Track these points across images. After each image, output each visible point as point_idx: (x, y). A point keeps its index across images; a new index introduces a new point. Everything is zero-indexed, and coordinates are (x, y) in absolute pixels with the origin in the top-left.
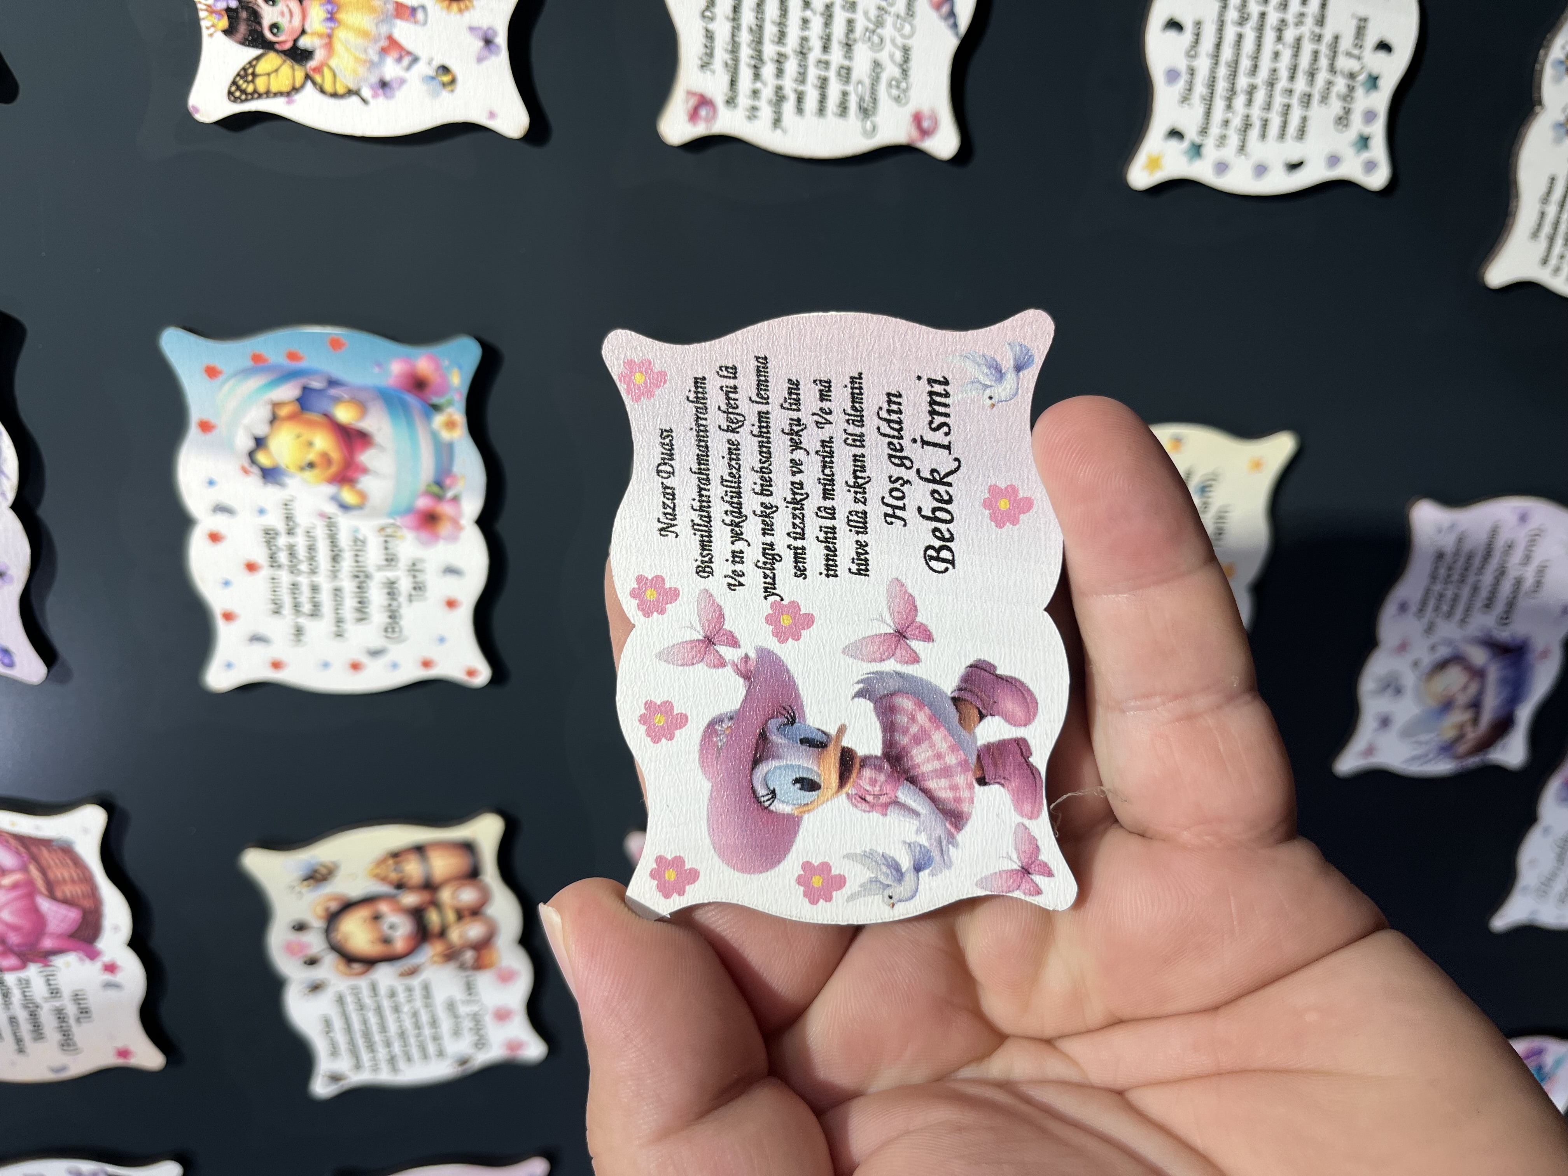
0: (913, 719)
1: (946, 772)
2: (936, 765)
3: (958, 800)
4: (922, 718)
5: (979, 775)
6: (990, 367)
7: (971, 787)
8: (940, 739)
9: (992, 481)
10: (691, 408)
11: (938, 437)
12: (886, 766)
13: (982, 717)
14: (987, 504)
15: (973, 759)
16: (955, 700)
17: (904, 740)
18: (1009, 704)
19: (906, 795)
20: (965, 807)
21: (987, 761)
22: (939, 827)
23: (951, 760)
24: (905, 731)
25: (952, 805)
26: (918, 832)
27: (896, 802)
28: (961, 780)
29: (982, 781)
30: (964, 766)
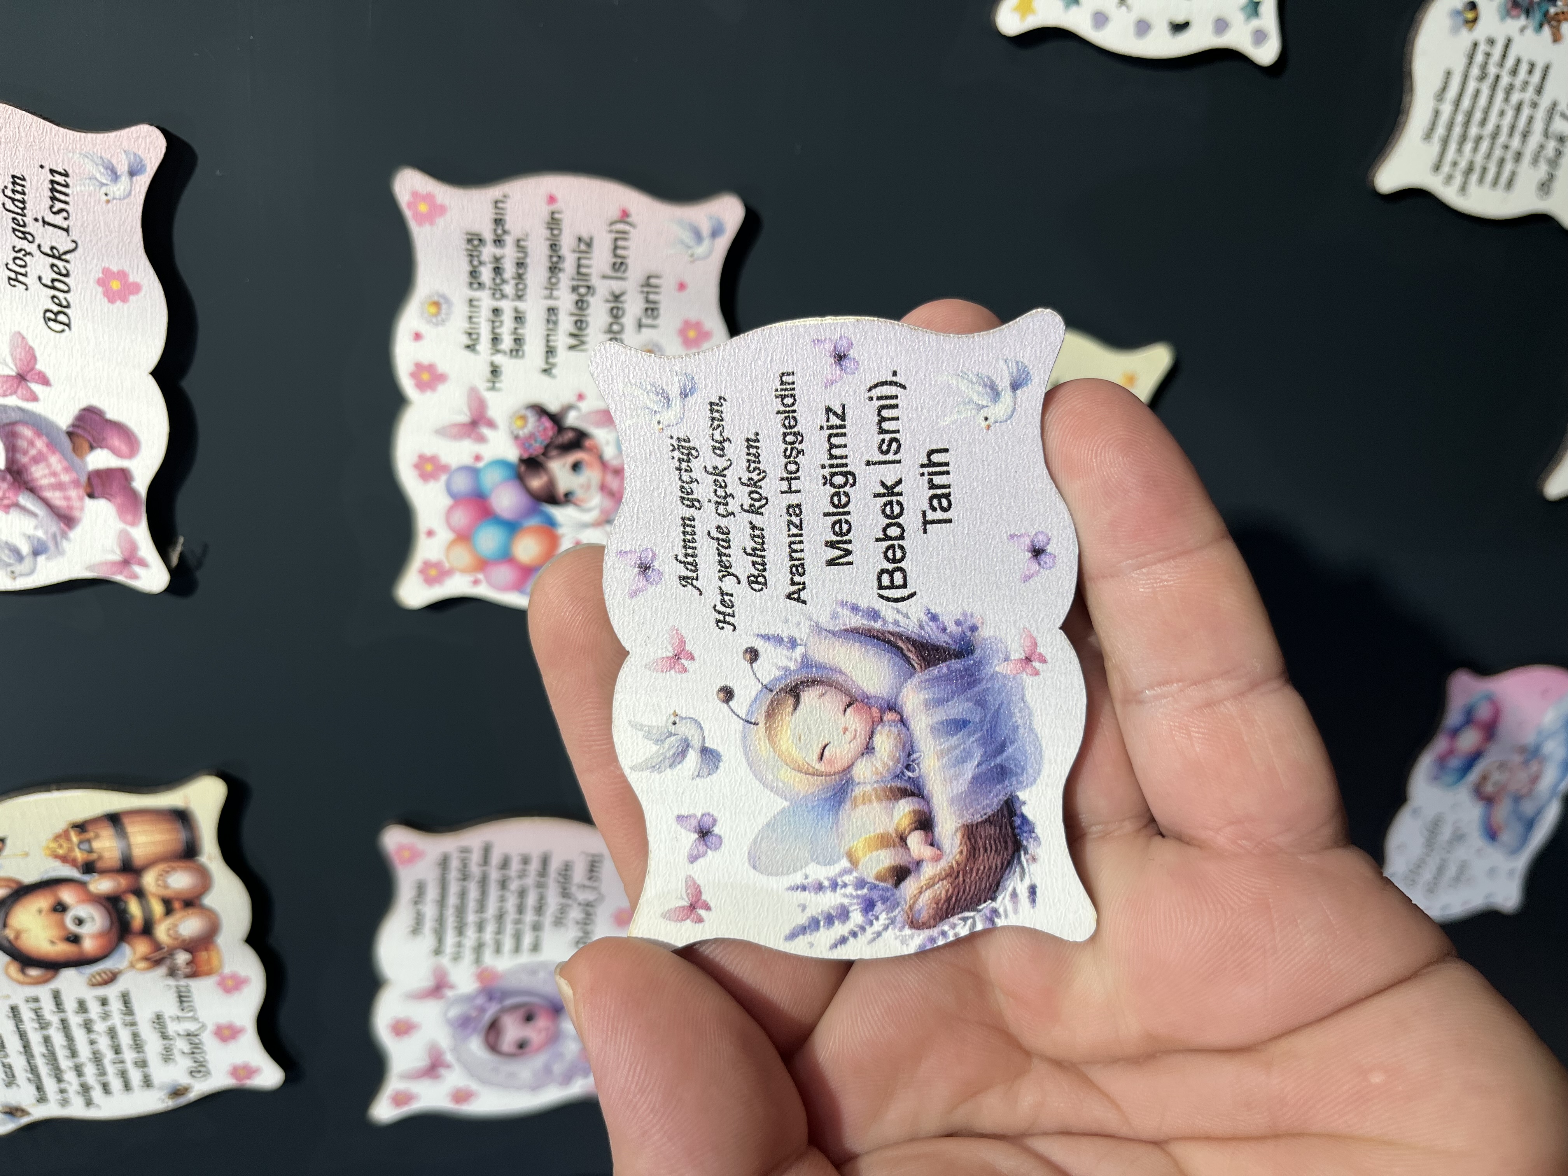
0: (32, 443)
1: (60, 486)
2: (53, 480)
3: (70, 508)
4: (40, 444)
5: (89, 490)
6: (106, 168)
7: (81, 499)
8: (55, 461)
9: (106, 265)
11: (58, 220)
12: (9, 477)
13: (92, 448)
14: (101, 282)
15: (84, 479)
16: (70, 434)
17: (24, 460)
18: (116, 442)
19: (25, 500)
20: (76, 513)
21: (95, 481)
22: (54, 527)
23: (65, 478)
24: (25, 453)
25: (67, 512)
26: (36, 528)
27: (17, 505)
28: (73, 493)
29: (91, 496)
30: (76, 483)
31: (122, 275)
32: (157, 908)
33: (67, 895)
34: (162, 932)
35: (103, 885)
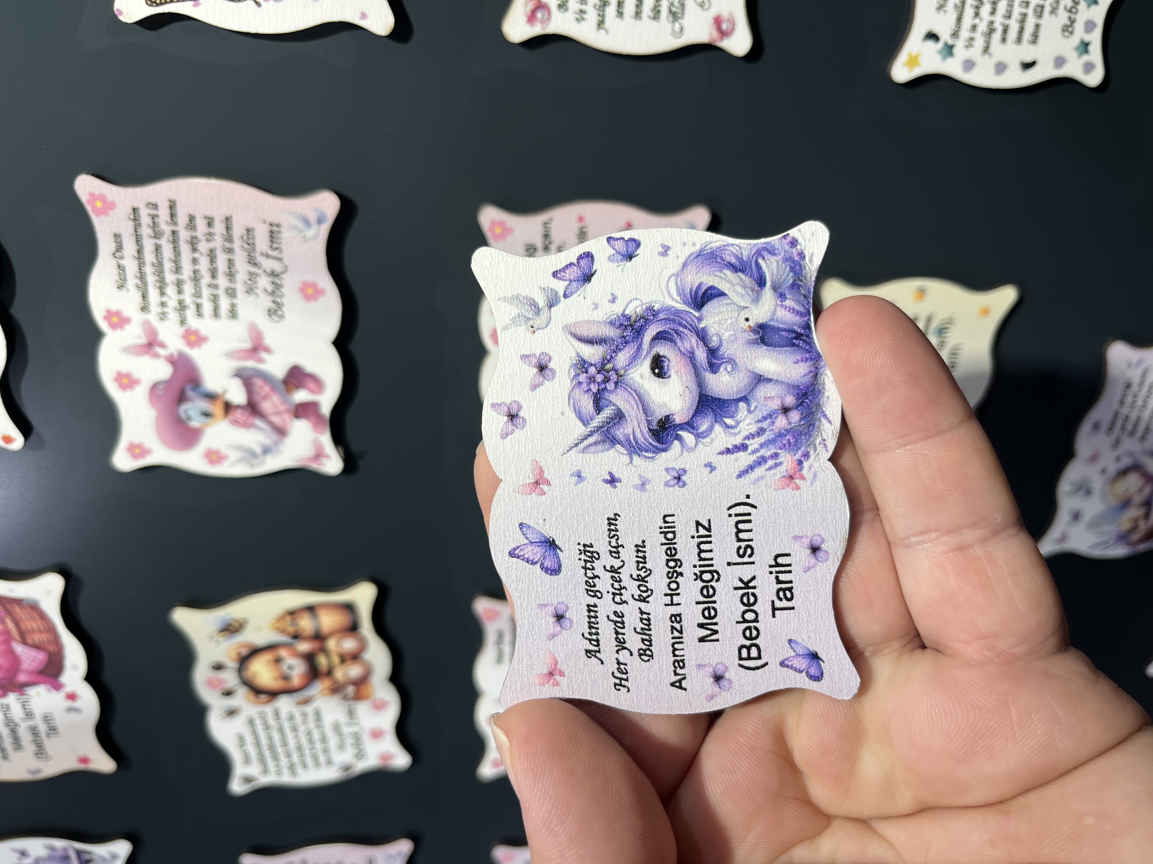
0: (262, 388)
1: (278, 413)
2: (274, 410)
3: (285, 425)
4: (267, 389)
5: (296, 415)
6: (303, 220)
7: (291, 420)
8: (275, 399)
9: (304, 279)
10: (131, 224)
11: (275, 253)
12: (248, 409)
14: (301, 290)
15: (293, 408)
16: (284, 382)
17: (257, 398)
18: (312, 385)
19: (259, 421)
20: (289, 429)
21: (300, 409)
22: (276, 437)
23: (282, 408)
24: (259, 394)
25: (283, 428)
26: (265, 438)
27: (254, 425)
28: (286, 416)
29: (297, 418)
30: (288, 411)
31: (313, 285)
32: (336, 660)
33: (283, 653)
34: (339, 674)
35: (304, 647)
